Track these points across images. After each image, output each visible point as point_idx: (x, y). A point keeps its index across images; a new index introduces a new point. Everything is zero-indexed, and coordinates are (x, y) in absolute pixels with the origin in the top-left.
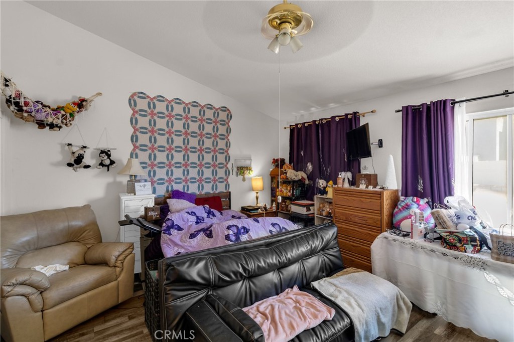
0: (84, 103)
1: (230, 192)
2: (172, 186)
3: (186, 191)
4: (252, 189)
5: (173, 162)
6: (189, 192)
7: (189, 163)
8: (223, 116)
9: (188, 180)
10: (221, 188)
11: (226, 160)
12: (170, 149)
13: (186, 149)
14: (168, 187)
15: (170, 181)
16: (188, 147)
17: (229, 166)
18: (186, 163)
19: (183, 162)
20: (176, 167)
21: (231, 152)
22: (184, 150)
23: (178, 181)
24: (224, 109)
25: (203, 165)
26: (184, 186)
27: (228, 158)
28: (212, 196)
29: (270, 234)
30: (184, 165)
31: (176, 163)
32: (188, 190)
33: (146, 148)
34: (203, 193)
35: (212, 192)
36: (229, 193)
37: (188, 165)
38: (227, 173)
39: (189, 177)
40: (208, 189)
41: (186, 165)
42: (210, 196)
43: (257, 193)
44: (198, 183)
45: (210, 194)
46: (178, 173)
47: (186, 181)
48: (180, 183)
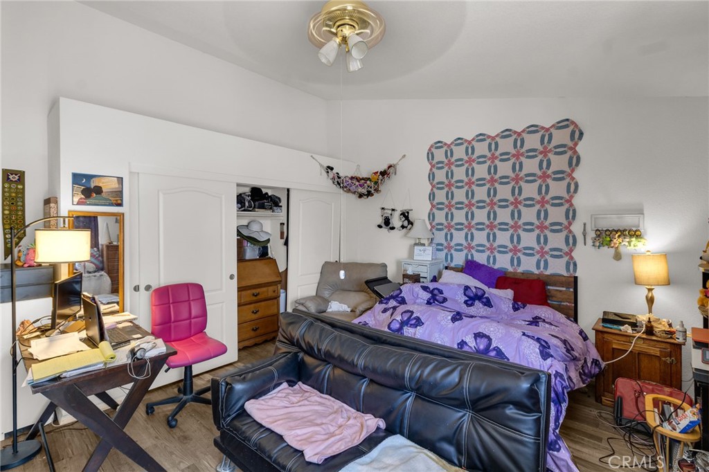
0: (391, 170)
1: (576, 278)
2: (472, 255)
3: (491, 265)
4: (636, 282)
5: (473, 223)
6: (496, 267)
7: (496, 223)
8: (561, 137)
9: (495, 249)
10: (557, 267)
11: (567, 217)
12: (470, 205)
13: (492, 205)
14: (467, 255)
15: (470, 247)
16: (495, 201)
17: (576, 228)
18: (491, 223)
19: (487, 223)
20: (478, 229)
21: (578, 201)
22: (488, 205)
23: (481, 248)
24: (564, 124)
25: (519, 227)
26: (489, 258)
27: (571, 214)
28: (536, 278)
29: (456, 346)
30: (488, 226)
31: (478, 224)
32: (494, 263)
33: (443, 206)
34: (519, 271)
35: (536, 272)
36: (573, 279)
37: (495, 227)
38: (571, 241)
39: (495, 245)
40: (528, 265)
41: (491, 227)
42: (531, 278)
43: (650, 290)
44: (511, 254)
45: (533, 274)
46: (480, 237)
47: (491, 249)
48: (483, 251)
